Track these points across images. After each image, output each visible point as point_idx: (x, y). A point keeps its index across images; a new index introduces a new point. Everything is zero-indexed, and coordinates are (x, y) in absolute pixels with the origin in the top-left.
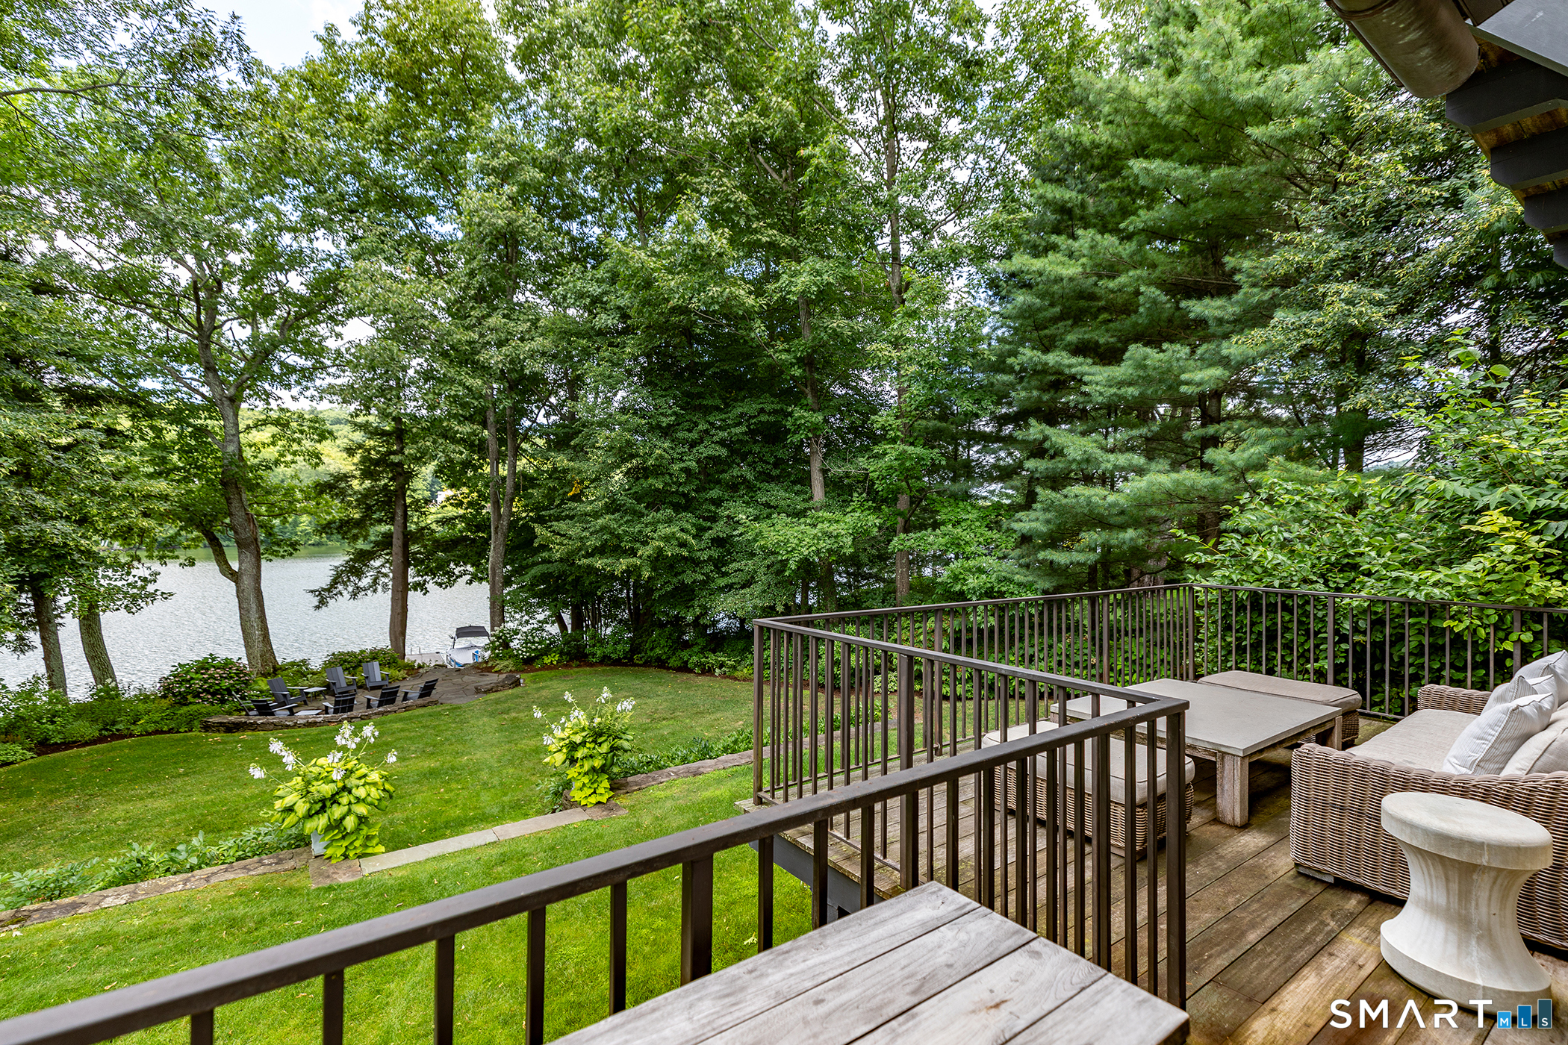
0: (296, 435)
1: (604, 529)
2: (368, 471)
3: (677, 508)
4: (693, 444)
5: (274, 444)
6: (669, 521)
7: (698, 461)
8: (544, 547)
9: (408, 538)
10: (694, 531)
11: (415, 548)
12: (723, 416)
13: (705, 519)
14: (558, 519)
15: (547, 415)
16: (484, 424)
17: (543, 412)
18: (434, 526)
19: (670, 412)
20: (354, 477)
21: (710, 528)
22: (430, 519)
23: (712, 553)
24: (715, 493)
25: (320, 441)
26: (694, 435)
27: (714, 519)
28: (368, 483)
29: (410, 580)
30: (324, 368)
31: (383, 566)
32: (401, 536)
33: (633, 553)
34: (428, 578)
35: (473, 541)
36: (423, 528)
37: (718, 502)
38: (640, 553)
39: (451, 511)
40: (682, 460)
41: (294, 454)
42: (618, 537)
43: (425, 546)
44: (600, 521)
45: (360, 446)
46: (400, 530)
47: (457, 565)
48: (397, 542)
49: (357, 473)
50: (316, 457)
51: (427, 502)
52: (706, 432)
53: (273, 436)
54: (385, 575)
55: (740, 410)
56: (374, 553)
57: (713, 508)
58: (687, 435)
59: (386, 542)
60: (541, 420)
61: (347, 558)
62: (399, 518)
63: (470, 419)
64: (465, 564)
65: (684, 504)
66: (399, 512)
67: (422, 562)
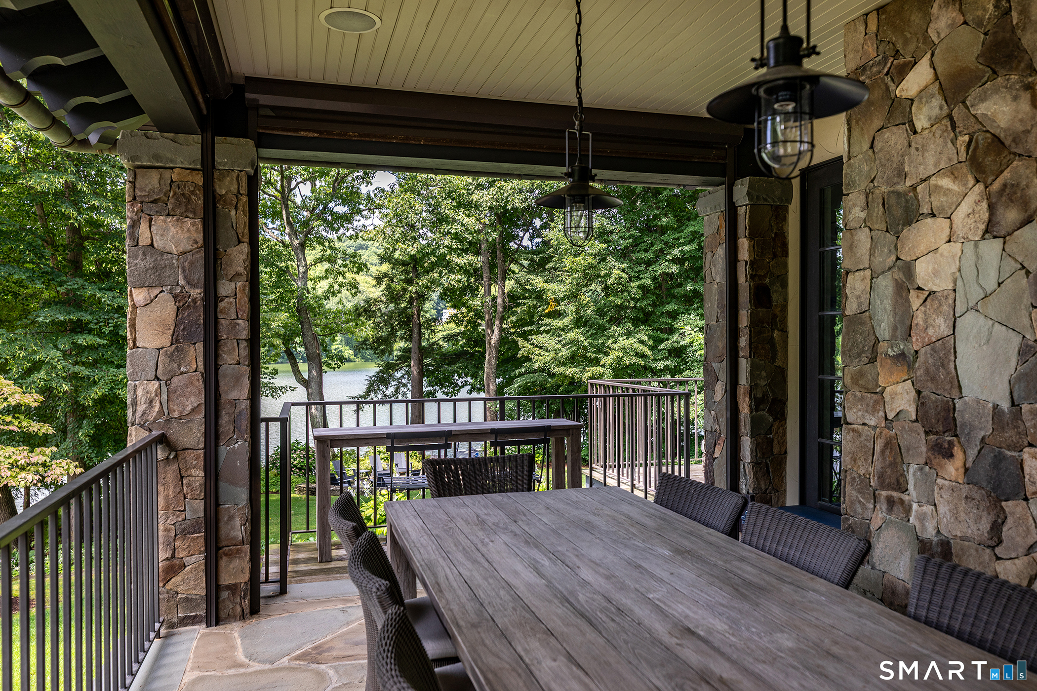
0: (341, 269)
1: (573, 342)
2: (393, 297)
3: (636, 322)
4: (649, 263)
5: (326, 278)
6: (629, 334)
7: (654, 279)
8: (527, 359)
9: (424, 352)
10: (651, 343)
11: (427, 361)
12: (677, 235)
13: (662, 330)
14: (538, 333)
15: (531, 238)
16: (477, 253)
17: (527, 235)
18: (441, 343)
19: (628, 235)
20: (381, 301)
21: (668, 339)
22: (440, 335)
23: (668, 363)
24: (671, 307)
25: (358, 273)
26: (650, 255)
27: (671, 331)
28: (392, 306)
29: (424, 390)
30: (359, 212)
31: (403, 377)
32: (417, 351)
33: (596, 362)
34: (438, 388)
35: (472, 355)
36: (433, 344)
37: (674, 315)
38: (602, 362)
39: (453, 328)
40: (638, 278)
41: (340, 285)
42: (585, 348)
43: (434, 359)
44: (569, 335)
45: (385, 275)
46: (416, 345)
47: (460, 376)
48: (414, 355)
49: (384, 299)
50: (354, 287)
51: (435, 320)
52: (661, 250)
53: (326, 271)
54: (405, 385)
55: (691, 229)
56: (397, 365)
57: (669, 321)
58: (643, 255)
59: (406, 355)
60: (526, 242)
61: (378, 369)
62: (415, 335)
63: (466, 251)
64: (466, 375)
65: (643, 318)
66: (416, 330)
67: (433, 372)
